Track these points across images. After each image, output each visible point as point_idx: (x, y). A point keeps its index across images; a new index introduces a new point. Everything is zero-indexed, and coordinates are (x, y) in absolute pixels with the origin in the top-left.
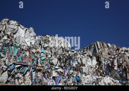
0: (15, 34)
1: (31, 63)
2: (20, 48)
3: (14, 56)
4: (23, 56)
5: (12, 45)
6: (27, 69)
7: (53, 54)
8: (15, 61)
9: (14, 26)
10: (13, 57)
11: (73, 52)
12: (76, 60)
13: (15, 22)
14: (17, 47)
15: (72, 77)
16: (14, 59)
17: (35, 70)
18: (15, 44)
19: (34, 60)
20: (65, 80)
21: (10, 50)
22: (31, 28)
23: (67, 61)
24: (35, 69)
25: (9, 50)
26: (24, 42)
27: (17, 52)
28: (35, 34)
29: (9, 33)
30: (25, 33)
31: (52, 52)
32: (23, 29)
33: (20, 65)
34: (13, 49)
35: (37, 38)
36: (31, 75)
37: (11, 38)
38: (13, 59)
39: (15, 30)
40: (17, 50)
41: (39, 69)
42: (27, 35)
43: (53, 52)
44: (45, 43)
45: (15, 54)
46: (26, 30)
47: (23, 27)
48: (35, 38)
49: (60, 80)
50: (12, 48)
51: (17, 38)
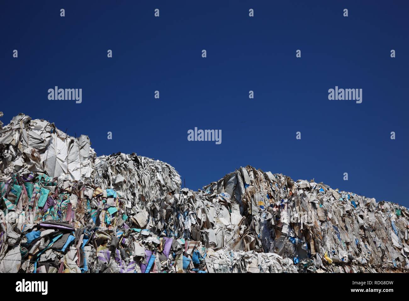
0: (42, 151)
1: (83, 223)
2: (54, 187)
3: (39, 208)
4: (62, 206)
5: (34, 180)
6: (71, 238)
7: (137, 200)
8: (42, 218)
9: (40, 132)
10: (38, 210)
11: (186, 193)
12: (192, 214)
13: (45, 123)
14: (49, 185)
15: (182, 255)
16: (40, 216)
17: (90, 242)
18: (42, 178)
19: (90, 217)
20: (166, 264)
21: (30, 192)
22: (84, 138)
23: (170, 216)
24: (91, 239)
25: (28, 193)
26: (66, 172)
27: (46, 196)
28: (94, 152)
29: (28, 151)
30: (69, 148)
31: (134, 194)
32: (63, 139)
33: (53, 231)
34: (38, 190)
35: (97, 161)
36: (81, 254)
37: (34, 162)
38: (38, 214)
39: (43, 142)
40: (47, 191)
41: (102, 238)
42: (73, 153)
43: (137, 195)
44: (118, 172)
45: (42, 202)
46: (72, 141)
47: (64, 135)
48: (94, 162)
49: (154, 264)
50: (35, 186)
51: (48, 163)
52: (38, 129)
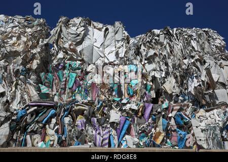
1: (107, 96)
2: (80, 70)
3: (69, 88)
4: (88, 85)
5: (64, 68)
6: (52, 111)
8: (72, 96)
9: (76, 28)
10: (68, 91)
14: (75, 70)
16: (70, 94)
18: (70, 65)
19: (113, 90)
21: (61, 77)
22: (117, 24)
24: (71, 111)
25: (60, 79)
27: (73, 79)
28: (127, 34)
29: (67, 46)
30: (105, 36)
32: (100, 29)
33: (36, 108)
34: (67, 75)
36: (60, 123)
37: (71, 53)
38: (68, 93)
39: (79, 35)
40: (74, 75)
41: (79, 109)
42: (108, 39)
44: (149, 48)
45: (70, 84)
46: (107, 29)
47: (100, 25)
49: (130, 126)
50: (64, 72)
51: (84, 52)
52: (74, 25)
